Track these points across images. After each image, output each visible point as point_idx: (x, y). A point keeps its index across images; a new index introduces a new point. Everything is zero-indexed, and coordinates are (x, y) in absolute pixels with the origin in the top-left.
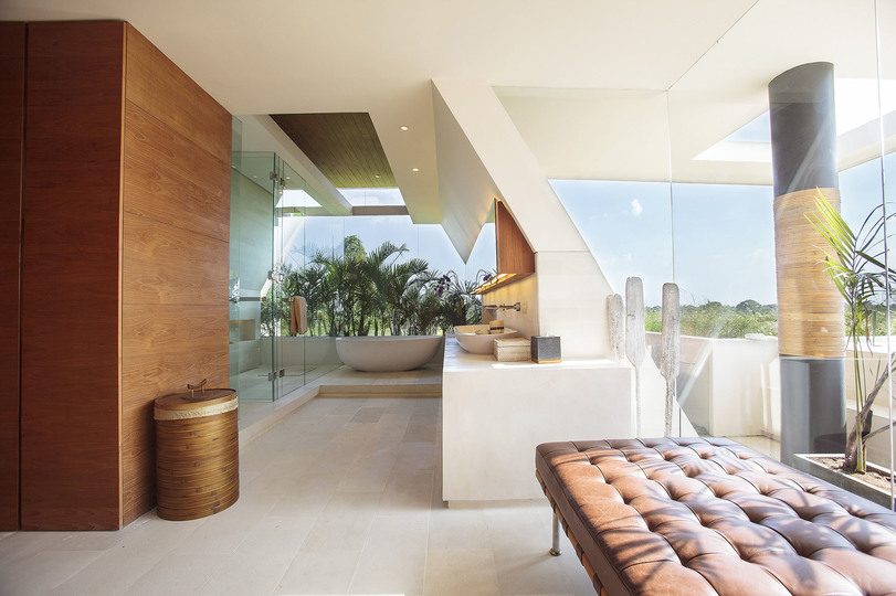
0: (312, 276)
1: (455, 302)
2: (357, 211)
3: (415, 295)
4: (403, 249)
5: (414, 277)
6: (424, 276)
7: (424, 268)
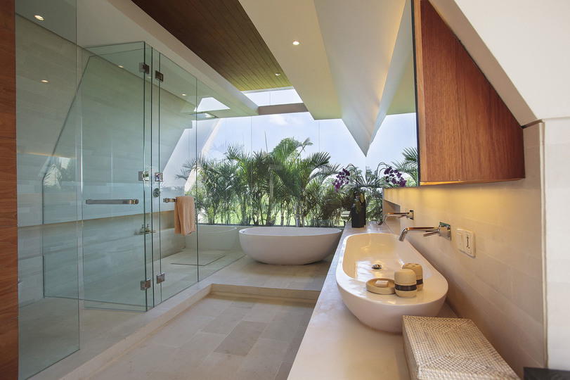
0: (226, 171)
1: (355, 195)
2: (262, 111)
3: (317, 188)
4: (307, 143)
5: (316, 171)
6: (326, 170)
7: (326, 162)
